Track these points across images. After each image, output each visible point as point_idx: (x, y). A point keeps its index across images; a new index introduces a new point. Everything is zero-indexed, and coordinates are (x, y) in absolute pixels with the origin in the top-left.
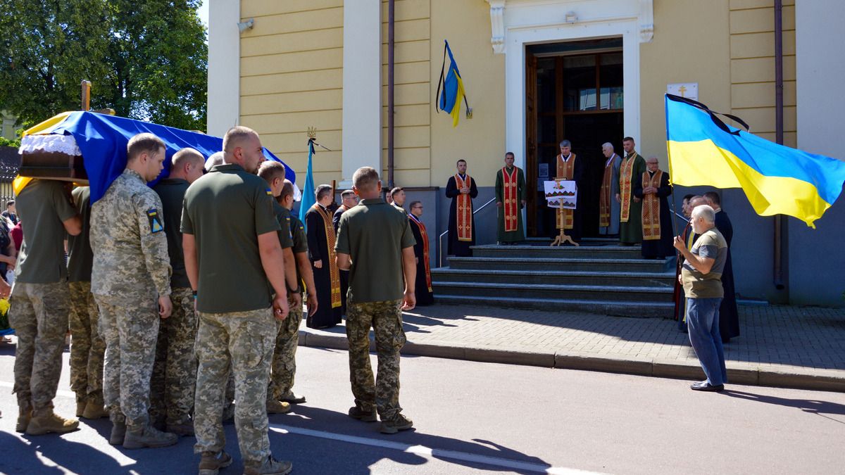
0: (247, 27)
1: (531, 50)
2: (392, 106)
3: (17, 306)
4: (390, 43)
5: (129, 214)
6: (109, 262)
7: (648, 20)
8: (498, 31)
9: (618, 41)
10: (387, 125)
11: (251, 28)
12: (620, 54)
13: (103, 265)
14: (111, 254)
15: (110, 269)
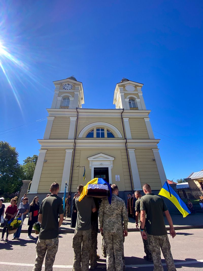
0: (45, 161)
1: (95, 168)
2: (72, 177)
3: (76, 239)
4: (73, 166)
5: (121, 206)
6: (114, 221)
7: (112, 165)
8: (90, 165)
9: (108, 168)
10: (70, 180)
11: (46, 161)
12: (108, 170)
13: (112, 222)
14: (114, 219)
15: (115, 223)
